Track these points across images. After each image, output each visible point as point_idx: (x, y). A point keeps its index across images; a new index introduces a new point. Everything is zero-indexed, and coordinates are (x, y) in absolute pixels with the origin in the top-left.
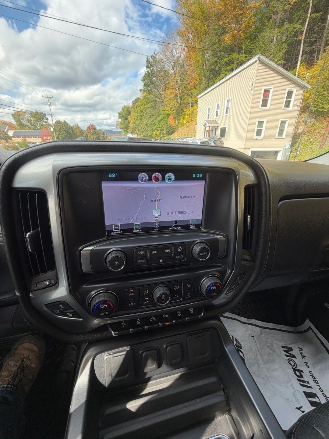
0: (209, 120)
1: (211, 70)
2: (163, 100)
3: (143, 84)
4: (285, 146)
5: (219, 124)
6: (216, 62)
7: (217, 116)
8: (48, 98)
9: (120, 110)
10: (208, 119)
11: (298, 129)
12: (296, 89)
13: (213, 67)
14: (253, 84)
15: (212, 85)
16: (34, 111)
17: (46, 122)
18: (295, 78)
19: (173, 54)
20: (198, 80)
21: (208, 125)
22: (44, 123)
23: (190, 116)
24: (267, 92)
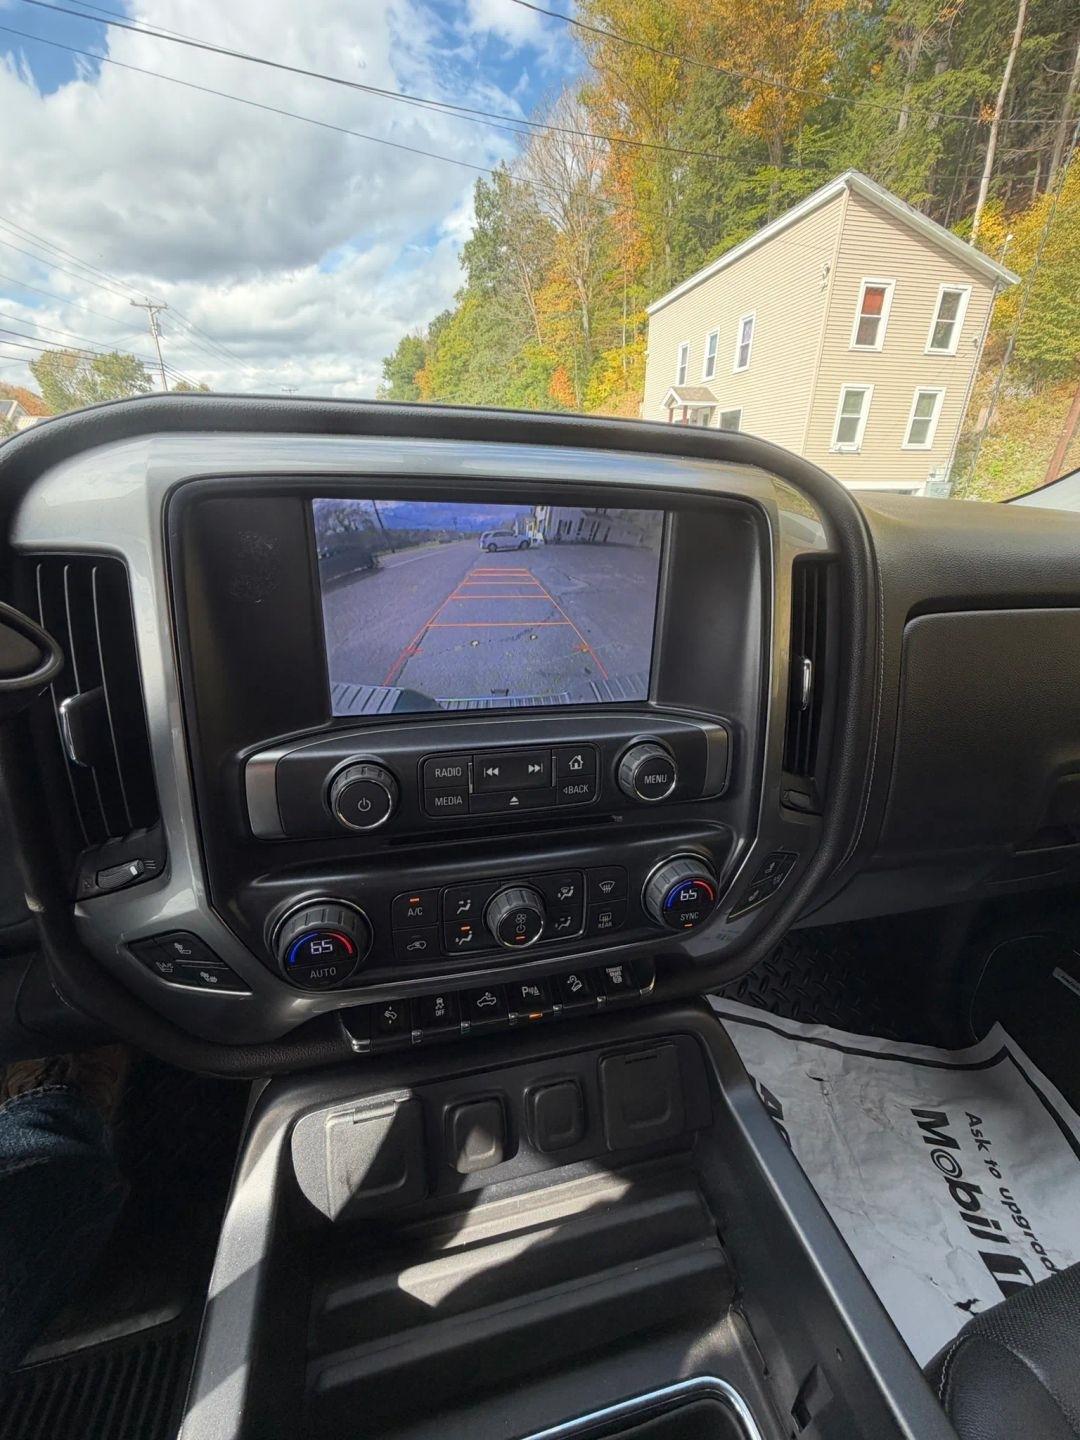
0: (684, 386)
1: (691, 221)
2: (532, 319)
3: (465, 272)
4: (933, 475)
5: (714, 400)
6: (708, 195)
7: (709, 373)
8: (150, 307)
10: (682, 382)
11: (975, 419)
12: (970, 287)
13: (697, 212)
14: (828, 270)
15: (694, 272)
16: (107, 353)
17: (143, 391)
18: (969, 248)
19: (565, 168)
20: (648, 252)
21: (680, 402)
23: (621, 373)
24: (874, 295)
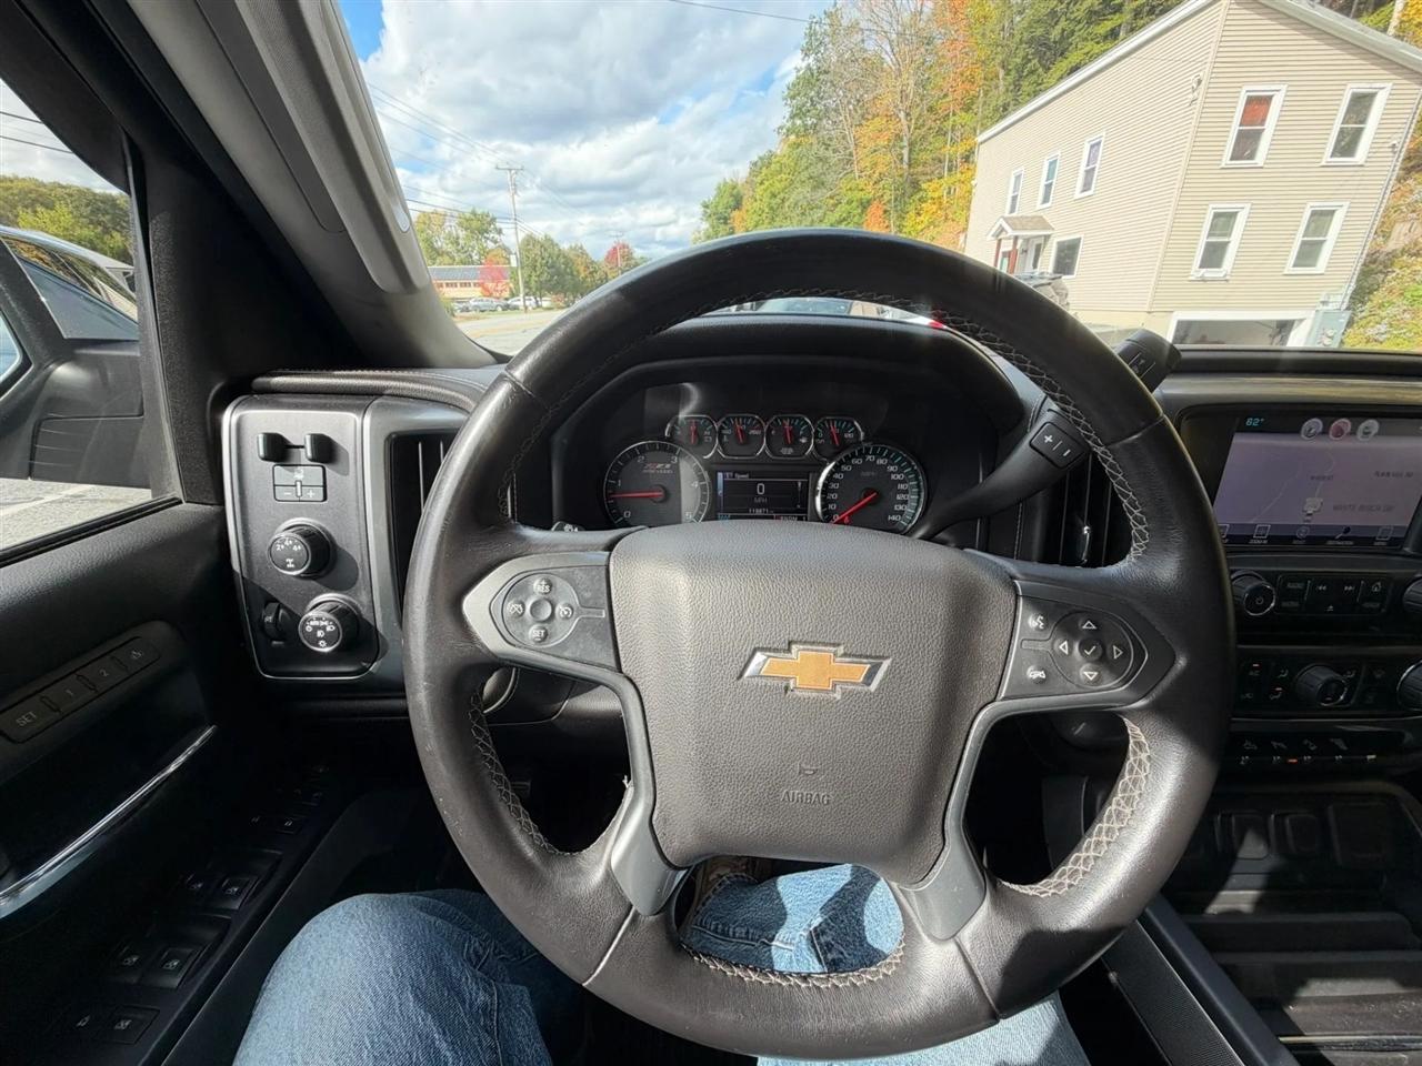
0: (1014, 215)
1: (1030, 42)
2: (851, 155)
3: (787, 111)
4: (1324, 303)
5: (1048, 227)
6: (1053, 13)
7: (1046, 199)
8: (510, 170)
9: (710, 196)
10: (1013, 210)
11: (1386, 236)
12: (1389, 85)
13: (1039, 32)
14: (1199, 82)
15: (1036, 94)
16: (468, 211)
17: (496, 242)
18: (1387, 40)
19: (895, 5)
20: (979, 80)
21: (1011, 232)
22: (491, 245)
23: (941, 203)
24: (1257, 106)
